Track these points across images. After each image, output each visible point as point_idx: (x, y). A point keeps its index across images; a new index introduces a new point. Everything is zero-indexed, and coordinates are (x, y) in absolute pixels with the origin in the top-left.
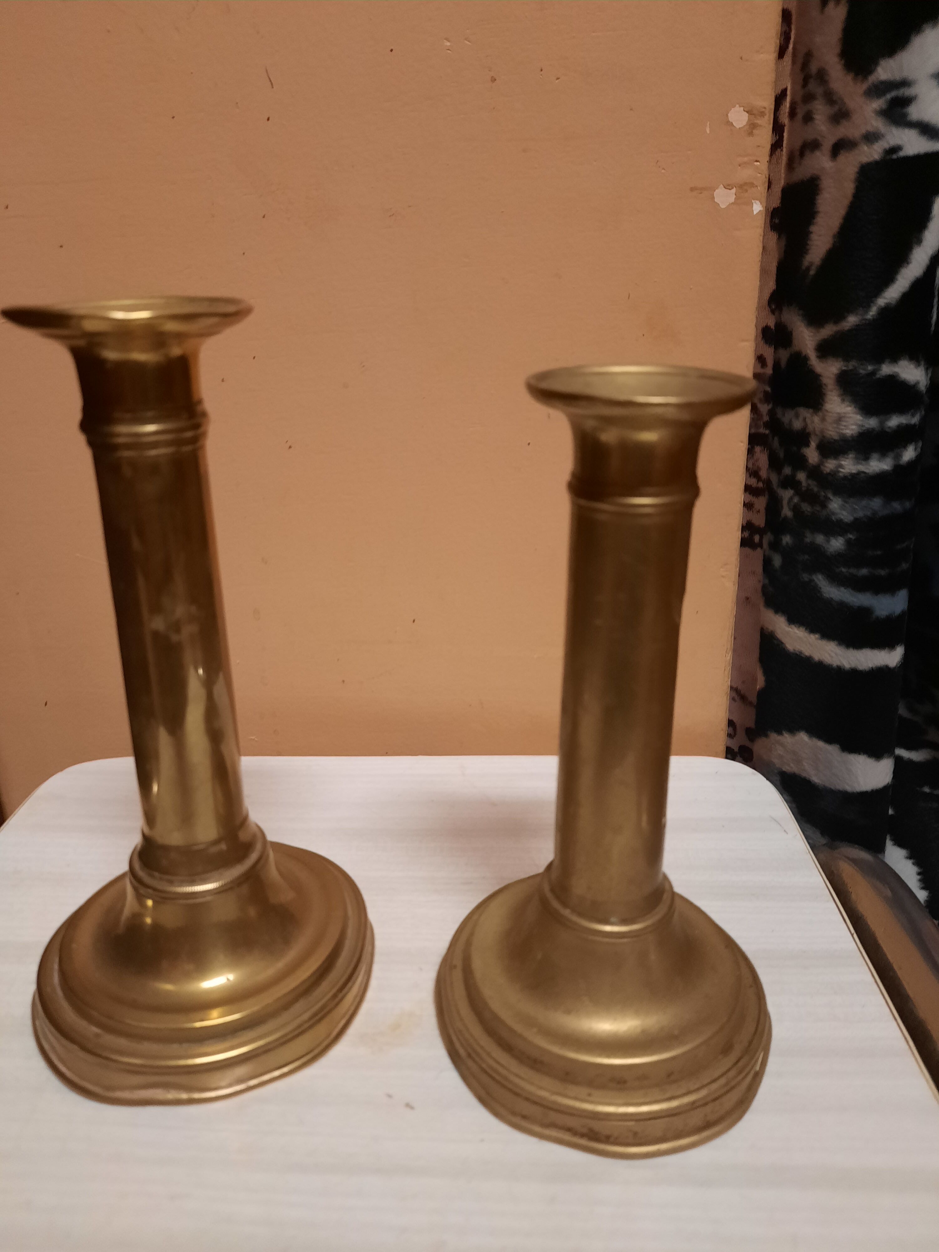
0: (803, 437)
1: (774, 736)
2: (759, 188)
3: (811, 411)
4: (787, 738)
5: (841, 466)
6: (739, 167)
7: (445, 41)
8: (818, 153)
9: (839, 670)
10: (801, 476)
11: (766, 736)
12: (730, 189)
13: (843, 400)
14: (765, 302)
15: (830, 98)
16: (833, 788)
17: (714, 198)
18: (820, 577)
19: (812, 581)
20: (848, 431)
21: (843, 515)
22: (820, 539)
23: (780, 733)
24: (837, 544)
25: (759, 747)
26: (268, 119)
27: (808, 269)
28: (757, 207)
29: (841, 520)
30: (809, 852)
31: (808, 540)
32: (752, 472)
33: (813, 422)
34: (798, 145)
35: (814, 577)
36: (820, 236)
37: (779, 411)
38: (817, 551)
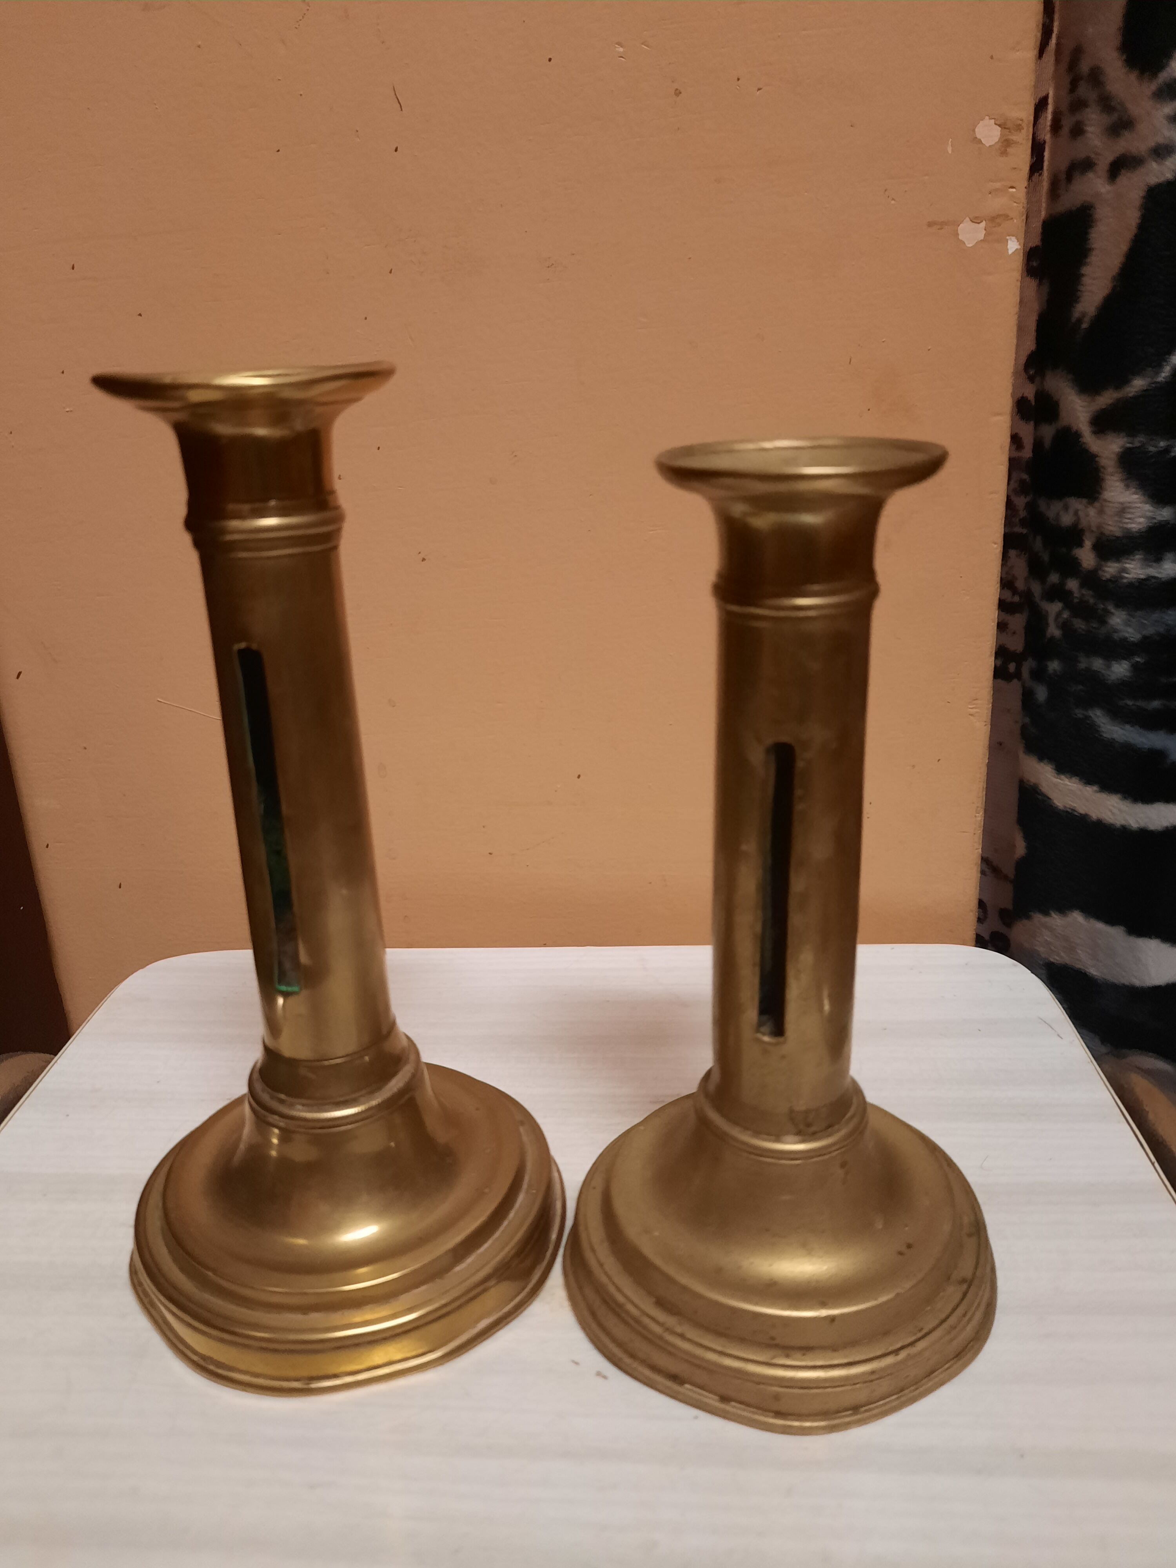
0: (1075, 535)
1: (1038, 918)
2: (1015, 221)
3: (1085, 501)
4: (1056, 920)
5: (1125, 570)
6: (990, 195)
7: (617, 46)
8: (1091, 175)
9: (1124, 831)
10: (1073, 585)
11: (1028, 917)
12: (979, 223)
13: (1127, 487)
14: (1021, 367)
15: (1107, 103)
16: (1116, 981)
17: (958, 234)
18: (1099, 712)
19: (1088, 717)
20: (1133, 526)
21: (1128, 632)
22: (1097, 664)
23: (1046, 913)
24: (1120, 670)
25: (1019, 932)
26: (396, 150)
27: (1079, 321)
28: (1014, 246)
29: (1125, 639)
30: (1091, 1061)
31: (1082, 665)
32: (1006, 583)
33: (1087, 515)
34: (1064, 166)
35: (1090, 713)
36: (1094, 279)
37: (1042, 504)
38: (1094, 679)
